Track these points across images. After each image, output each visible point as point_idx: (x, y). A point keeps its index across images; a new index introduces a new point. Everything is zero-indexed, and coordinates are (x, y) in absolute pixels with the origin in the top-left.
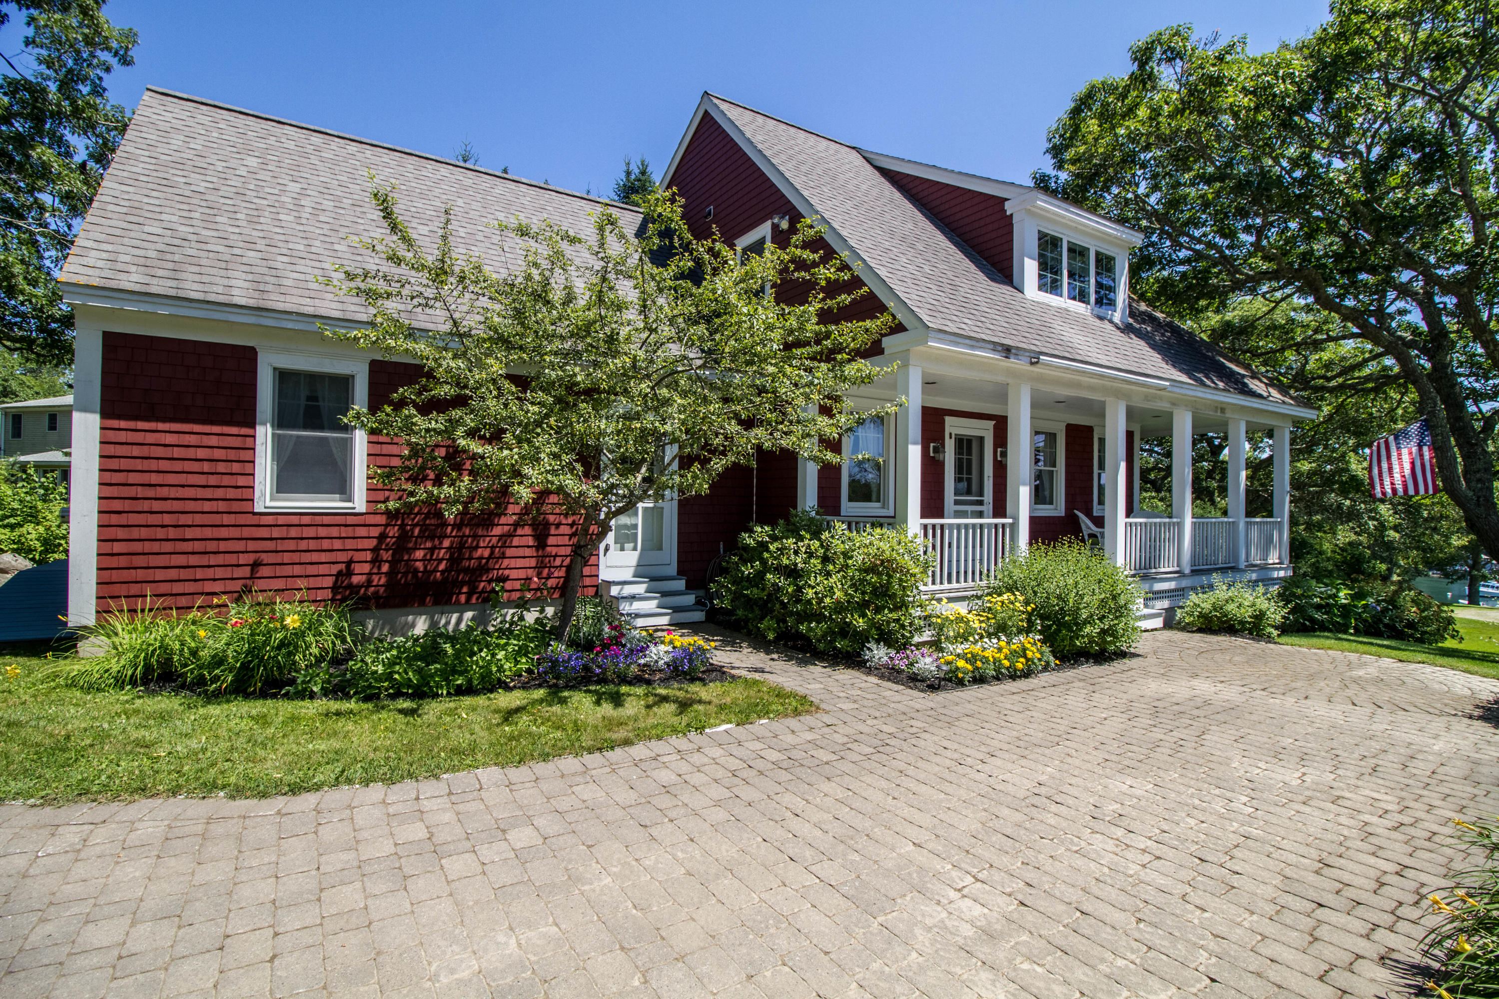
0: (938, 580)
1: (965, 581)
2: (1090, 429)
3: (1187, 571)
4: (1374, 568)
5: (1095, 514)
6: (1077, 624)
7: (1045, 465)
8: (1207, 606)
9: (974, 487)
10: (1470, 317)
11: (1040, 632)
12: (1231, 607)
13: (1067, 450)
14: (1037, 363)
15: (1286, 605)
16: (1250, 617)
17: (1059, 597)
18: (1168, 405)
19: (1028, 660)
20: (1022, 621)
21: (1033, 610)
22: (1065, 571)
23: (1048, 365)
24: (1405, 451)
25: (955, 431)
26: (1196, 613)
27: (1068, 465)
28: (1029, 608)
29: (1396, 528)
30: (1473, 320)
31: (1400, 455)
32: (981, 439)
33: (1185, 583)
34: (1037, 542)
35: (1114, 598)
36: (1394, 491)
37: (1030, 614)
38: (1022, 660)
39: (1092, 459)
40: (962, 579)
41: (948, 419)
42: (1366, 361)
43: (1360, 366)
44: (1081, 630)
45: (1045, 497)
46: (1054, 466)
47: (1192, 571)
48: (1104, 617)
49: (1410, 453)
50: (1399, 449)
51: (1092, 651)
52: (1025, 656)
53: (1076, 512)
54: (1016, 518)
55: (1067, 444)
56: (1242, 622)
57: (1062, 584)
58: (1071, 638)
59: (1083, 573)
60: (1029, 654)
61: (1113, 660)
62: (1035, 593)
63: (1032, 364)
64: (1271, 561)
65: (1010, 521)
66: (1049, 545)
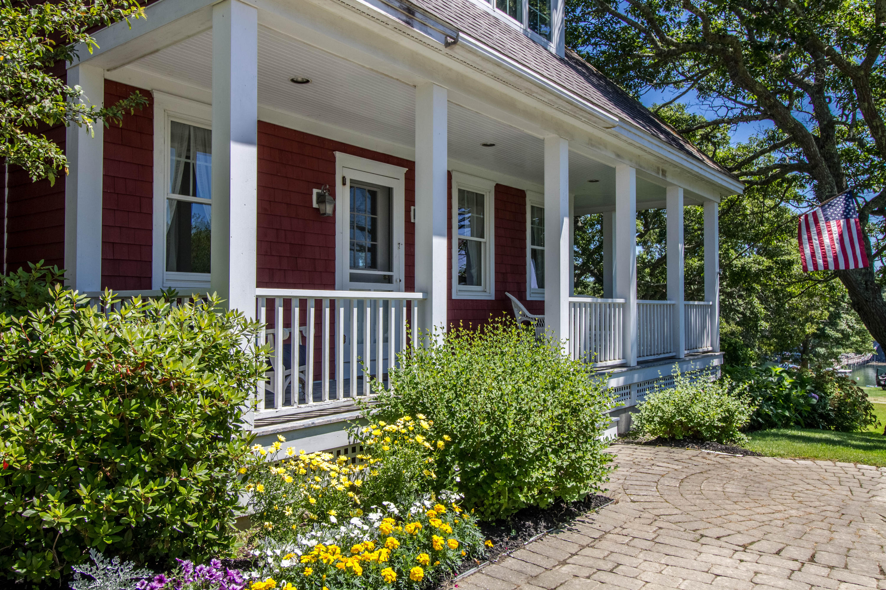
0: (295, 396)
1: (347, 394)
2: (521, 194)
3: (633, 363)
4: (746, 354)
5: (528, 298)
6: (520, 464)
7: (472, 235)
8: (669, 409)
9: (380, 258)
10: (864, 101)
11: (461, 487)
12: (697, 409)
13: (496, 217)
14: (455, 43)
15: (753, 401)
16: (719, 420)
17: (490, 416)
18: (613, 156)
19: (435, 556)
20: (428, 466)
21: (448, 445)
22: (500, 371)
23: (471, 51)
24: (833, 223)
25: (350, 175)
26: (656, 419)
27: (497, 236)
28: (441, 444)
29: (766, 319)
30: (866, 104)
31: (829, 226)
32: (389, 191)
33: (636, 378)
34: (457, 326)
35: (575, 411)
36: (826, 267)
37: (444, 453)
38: (424, 557)
39: (525, 231)
40: (341, 391)
41: (338, 155)
42: (756, 156)
43: (749, 161)
44: (526, 474)
45: (472, 277)
46: (482, 236)
47: (639, 363)
48: (561, 446)
49: (839, 226)
50: (827, 220)
51: (543, 506)
52: (429, 547)
53: (507, 293)
54: (428, 293)
55: (497, 210)
56: (711, 428)
57: (495, 393)
58: (511, 491)
59: (527, 374)
60: (438, 540)
61: (573, 516)
62: (452, 414)
63: (447, 45)
64: (705, 349)
65: (419, 295)
66: (474, 329)
